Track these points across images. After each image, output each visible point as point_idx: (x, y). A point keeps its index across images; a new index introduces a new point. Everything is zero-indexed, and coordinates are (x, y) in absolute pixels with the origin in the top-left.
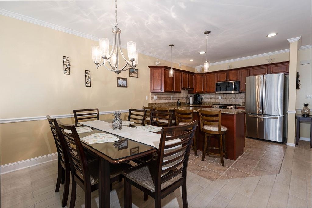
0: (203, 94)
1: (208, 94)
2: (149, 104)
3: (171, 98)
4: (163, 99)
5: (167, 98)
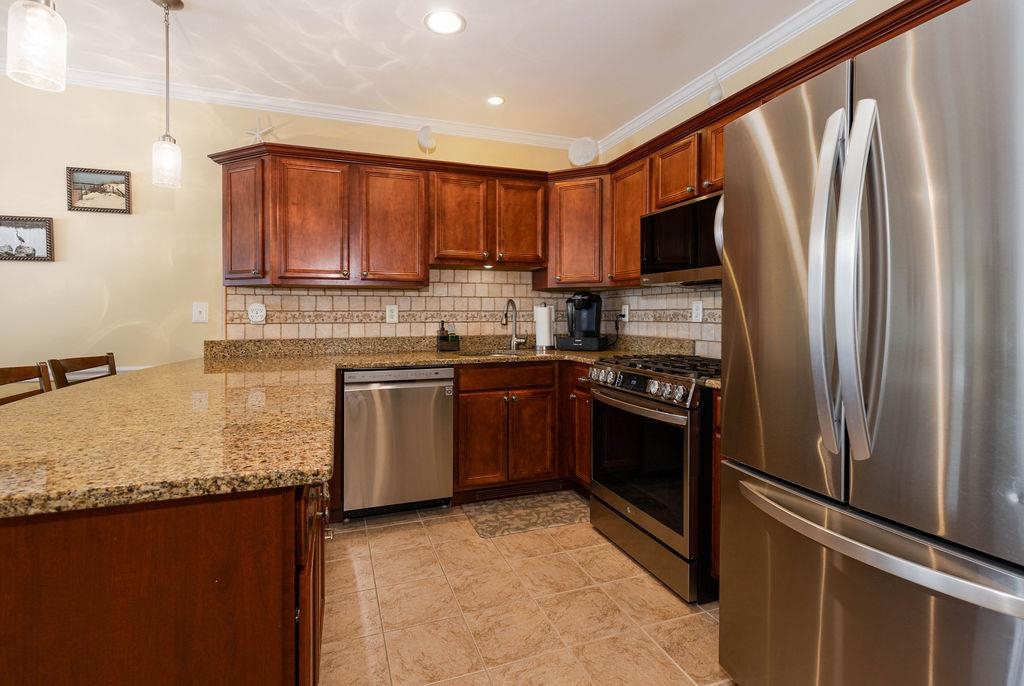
0: (627, 294)
1: (645, 292)
2: (209, 345)
3: (392, 312)
4: (321, 316)
5: (355, 314)
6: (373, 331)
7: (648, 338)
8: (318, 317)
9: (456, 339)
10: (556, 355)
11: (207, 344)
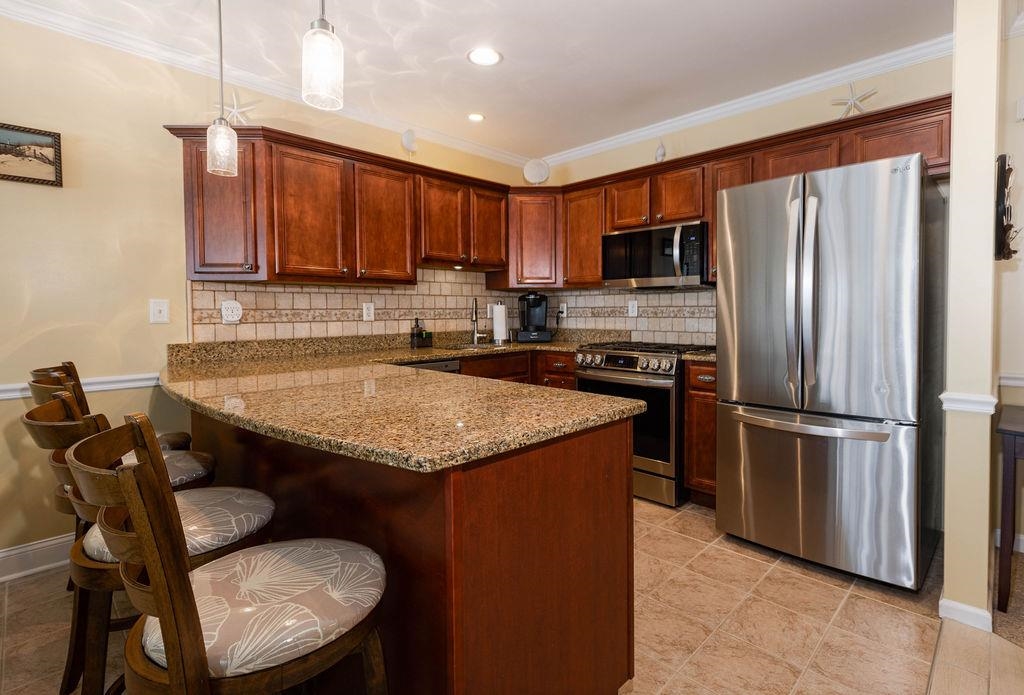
0: (565, 294)
1: (583, 293)
2: (174, 349)
3: (368, 310)
4: (299, 315)
5: (333, 312)
6: (350, 329)
7: (588, 330)
8: (295, 316)
9: (430, 335)
10: (512, 348)
11: (171, 348)
